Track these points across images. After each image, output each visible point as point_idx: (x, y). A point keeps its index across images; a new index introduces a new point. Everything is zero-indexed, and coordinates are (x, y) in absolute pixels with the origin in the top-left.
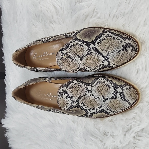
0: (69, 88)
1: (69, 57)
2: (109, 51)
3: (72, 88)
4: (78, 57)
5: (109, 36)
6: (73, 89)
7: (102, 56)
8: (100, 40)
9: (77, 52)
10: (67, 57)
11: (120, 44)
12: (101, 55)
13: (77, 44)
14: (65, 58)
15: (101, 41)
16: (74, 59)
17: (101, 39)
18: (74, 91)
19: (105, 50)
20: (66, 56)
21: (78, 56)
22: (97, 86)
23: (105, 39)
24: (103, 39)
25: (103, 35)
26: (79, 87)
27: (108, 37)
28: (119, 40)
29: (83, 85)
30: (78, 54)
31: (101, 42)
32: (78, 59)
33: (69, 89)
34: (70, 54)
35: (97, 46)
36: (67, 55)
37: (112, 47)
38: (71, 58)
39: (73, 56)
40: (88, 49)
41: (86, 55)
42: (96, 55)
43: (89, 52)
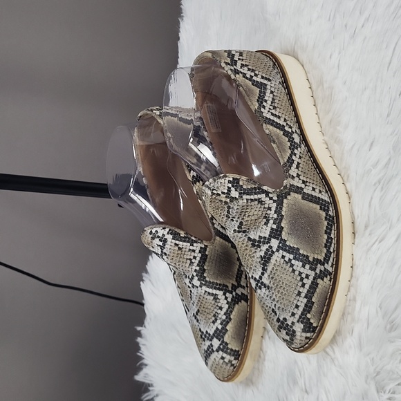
0: (175, 244)
1: (229, 208)
2: (272, 287)
3: (180, 249)
4: (238, 224)
5: (302, 279)
6: (180, 252)
7: (263, 274)
8: (290, 260)
9: (248, 219)
10: (226, 203)
11: (287, 311)
12: (263, 269)
14: (224, 200)
15: (289, 264)
16: (229, 218)
17: (293, 262)
18: (175, 255)
19: (272, 278)
20: (228, 200)
21: (241, 223)
22: (206, 296)
23: (294, 271)
24: (295, 268)
25: (301, 264)
26: (189, 261)
27: (299, 278)
28: (297, 307)
29: (194, 268)
30: (244, 224)
31: (287, 263)
32: (236, 224)
33: (173, 245)
34: (235, 207)
35: (276, 257)
36: (231, 201)
37: (279, 295)
38: (228, 212)
39: (233, 213)
40: (265, 238)
41: (249, 239)
42: (259, 260)
43: (259, 242)
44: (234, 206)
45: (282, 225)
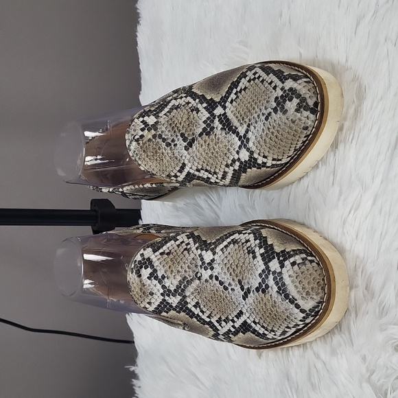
1: (160, 136)
2: (249, 120)
4: (181, 139)
8: (236, 93)
9: (182, 125)
10: (154, 136)
12: (234, 132)
13: (188, 103)
14: (150, 136)
16: (170, 144)
17: (238, 89)
19: (243, 119)
20: (153, 132)
21: (182, 135)
23: (245, 89)
24: (243, 87)
25: (243, 79)
30: (184, 131)
32: (181, 144)
34: (164, 129)
35: (230, 110)
36: (156, 129)
38: (164, 140)
39: (168, 135)
40: (208, 118)
41: (201, 135)
42: (224, 132)
43: (208, 125)
44: (162, 128)
45: (209, 98)
